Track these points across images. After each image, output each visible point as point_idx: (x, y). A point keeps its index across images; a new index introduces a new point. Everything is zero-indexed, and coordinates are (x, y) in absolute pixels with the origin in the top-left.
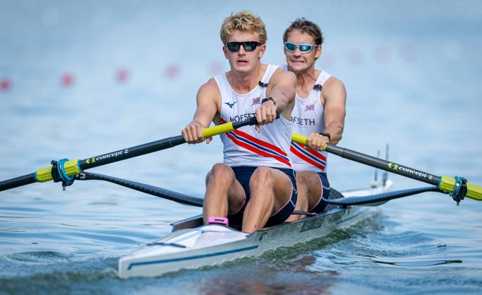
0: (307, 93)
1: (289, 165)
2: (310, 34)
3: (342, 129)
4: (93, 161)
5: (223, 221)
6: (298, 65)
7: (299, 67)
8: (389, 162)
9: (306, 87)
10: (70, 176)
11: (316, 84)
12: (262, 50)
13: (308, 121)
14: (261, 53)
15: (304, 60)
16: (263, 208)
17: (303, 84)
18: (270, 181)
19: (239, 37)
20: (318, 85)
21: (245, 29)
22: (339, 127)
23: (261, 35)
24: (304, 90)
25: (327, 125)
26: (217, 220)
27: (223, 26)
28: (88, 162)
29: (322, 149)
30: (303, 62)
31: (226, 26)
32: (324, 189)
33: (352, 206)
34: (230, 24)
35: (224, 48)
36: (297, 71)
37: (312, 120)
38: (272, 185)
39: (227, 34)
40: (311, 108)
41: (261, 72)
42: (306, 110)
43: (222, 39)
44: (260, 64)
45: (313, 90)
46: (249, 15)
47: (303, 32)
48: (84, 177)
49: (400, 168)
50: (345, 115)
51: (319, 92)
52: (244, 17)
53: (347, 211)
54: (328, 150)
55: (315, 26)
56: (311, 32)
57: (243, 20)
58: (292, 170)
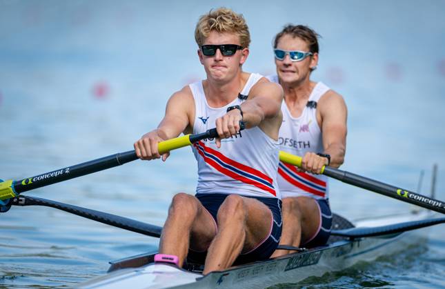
0: (300, 111)
1: (274, 193)
2: (304, 40)
3: (344, 151)
4: (30, 182)
5: (172, 259)
6: (288, 76)
7: (290, 78)
8: (398, 189)
9: (298, 103)
10: (4, 201)
11: (310, 100)
12: (244, 55)
13: (302, 144)
14: (243, 58)
15: (295, 70)
16: (230, 243)
17: (294, 99)
18: (241, 212)
19: (215, 39)
20: (312, 102)
21: (223, 30)
22: (341, 149)
23: (241, 37)
24: (297, 106)
25: (326, 146)
26: (165, 258)
27: (198, 26)
28: (23, 183)
29: (318, 172)
30: (293, 72)
31: (201, 26)
32: (323, 217)
33: (363, 239)
34: (205, 24)
35: (199, 52)
36: (287, 83)
37: (306, 143)
38: (244, 217)
39: (203, 36)
40: (304, 128)
41: (242, 82)
42: (300, 131)
43: (197, 42)
44: (241, 72)
45: (306, 107)
46: (229, 13)
47: (294, 37)
48: (23, 202)
49: (410, 195)
50: (346, 135)
51: (314, 110)
52: (221, 16)
53: (356, 244)
54: (326, 173)
55: (310, 32)
56: (304, 37)
57: (221, 18)
58: (277, 199)
